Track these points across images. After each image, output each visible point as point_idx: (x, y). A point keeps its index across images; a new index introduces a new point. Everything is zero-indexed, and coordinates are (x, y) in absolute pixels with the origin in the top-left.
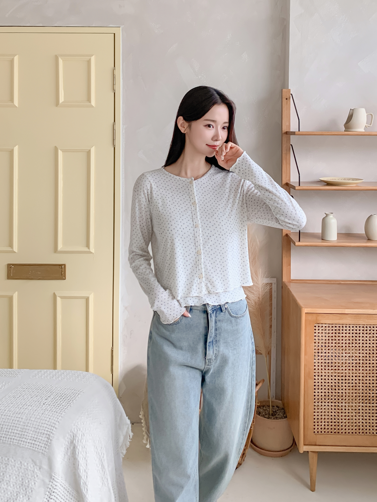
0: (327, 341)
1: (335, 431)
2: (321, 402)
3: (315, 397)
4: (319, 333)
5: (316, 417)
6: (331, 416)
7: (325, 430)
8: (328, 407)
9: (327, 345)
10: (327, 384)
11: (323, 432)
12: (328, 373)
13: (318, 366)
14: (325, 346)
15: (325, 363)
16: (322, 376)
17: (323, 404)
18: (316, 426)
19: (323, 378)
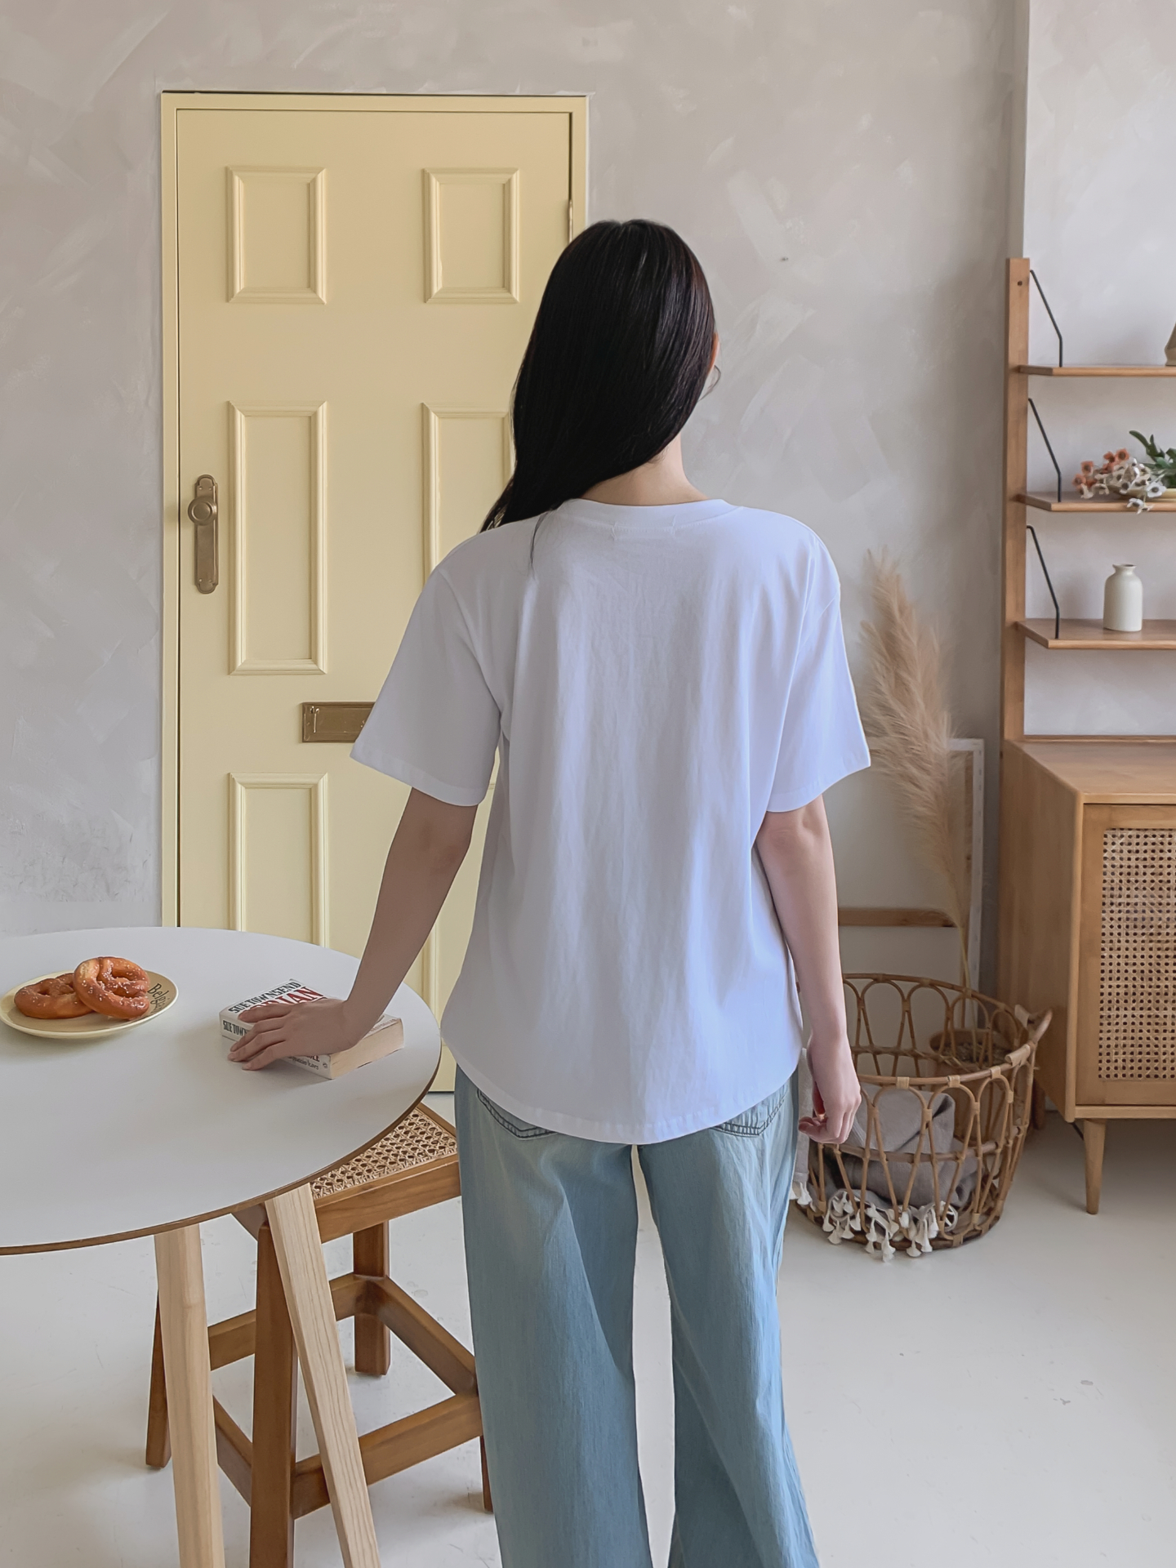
0: (1134, 871)
1: (1148, 1072)
2: (1115, 1007)
3: (1102, 998)
4: (1113, 851)
5: (1105, 1043)
6: (1140, 1038)
7: (1124, 1072)
8: (1133, 1020)
9: (1132, 879)
11: (1120, 1076)
12: (1135, 941)
13: (1112, 927)
14: (1129, 881)
15: (1128, 919)
16: (1119, 949)
17: (1122, 1012)
18: (1104, 1061)
19: (1123, 953)
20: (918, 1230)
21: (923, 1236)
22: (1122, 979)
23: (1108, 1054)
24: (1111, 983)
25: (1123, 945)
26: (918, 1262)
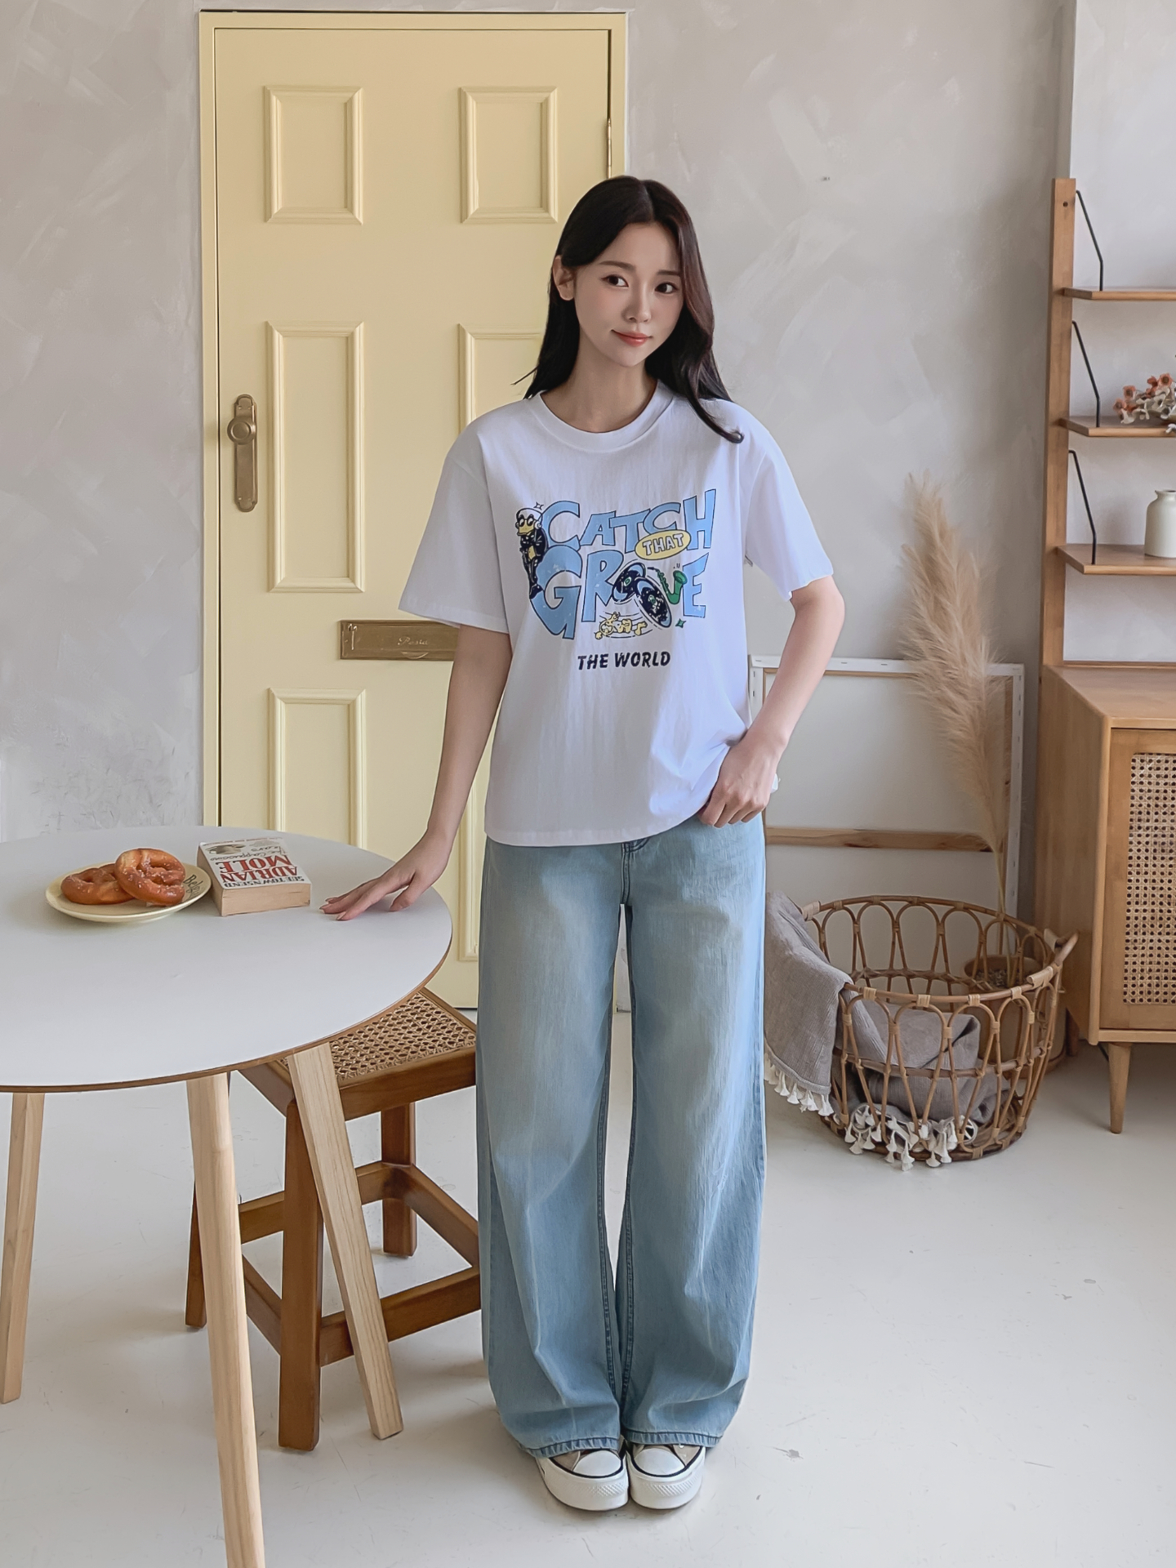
0: (1162, 795)
1: (1174, 997)
2: (1142, 931)
3: (1128, 922)
4: (1142, 776)
5: (1130, 967)
6: (1167, 963)
7: (1149, 997)
8: (1160, 945)
9: (1161, 804)
10: (1157, 893)
11: (1145, 1001)
12: (1162, 866)
13: (1139, 850)
14: (1157, 806)
15: (1155, 843)
16: (1146, 873)
17: (1148, 937)
18: (1130, 986)
19: (1149, 877)
20: (938, 1142)
21: (942, 1147)
22: (1149, 903)
23: (1134, 978)
24: (1137, 907)
25: (1151, 869)
26: (937, 1172)
